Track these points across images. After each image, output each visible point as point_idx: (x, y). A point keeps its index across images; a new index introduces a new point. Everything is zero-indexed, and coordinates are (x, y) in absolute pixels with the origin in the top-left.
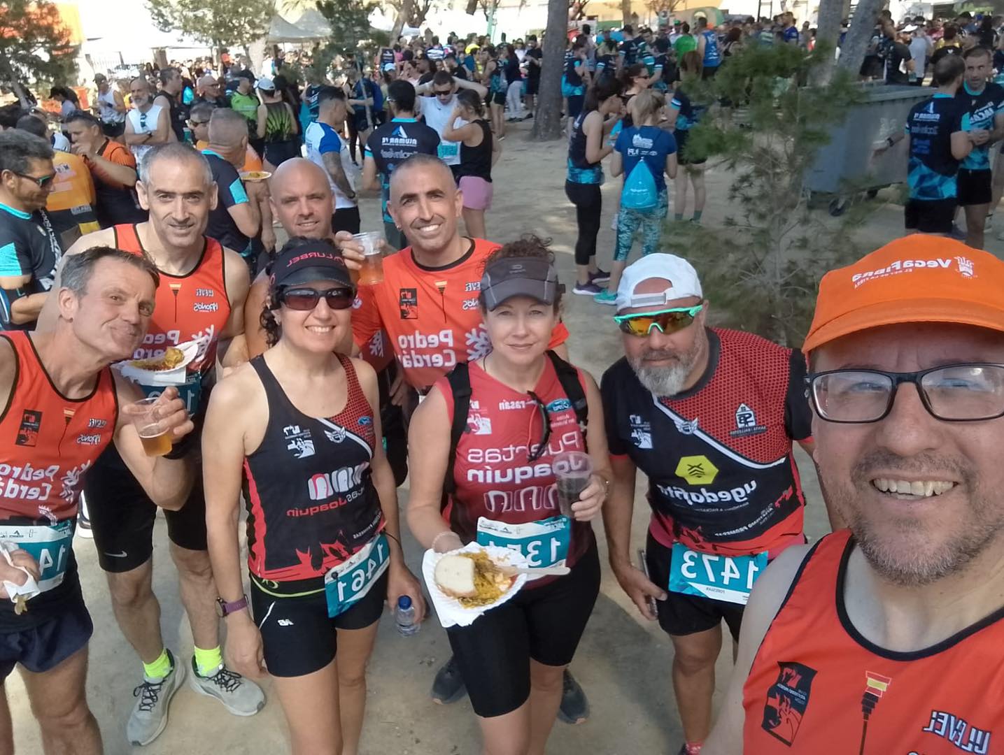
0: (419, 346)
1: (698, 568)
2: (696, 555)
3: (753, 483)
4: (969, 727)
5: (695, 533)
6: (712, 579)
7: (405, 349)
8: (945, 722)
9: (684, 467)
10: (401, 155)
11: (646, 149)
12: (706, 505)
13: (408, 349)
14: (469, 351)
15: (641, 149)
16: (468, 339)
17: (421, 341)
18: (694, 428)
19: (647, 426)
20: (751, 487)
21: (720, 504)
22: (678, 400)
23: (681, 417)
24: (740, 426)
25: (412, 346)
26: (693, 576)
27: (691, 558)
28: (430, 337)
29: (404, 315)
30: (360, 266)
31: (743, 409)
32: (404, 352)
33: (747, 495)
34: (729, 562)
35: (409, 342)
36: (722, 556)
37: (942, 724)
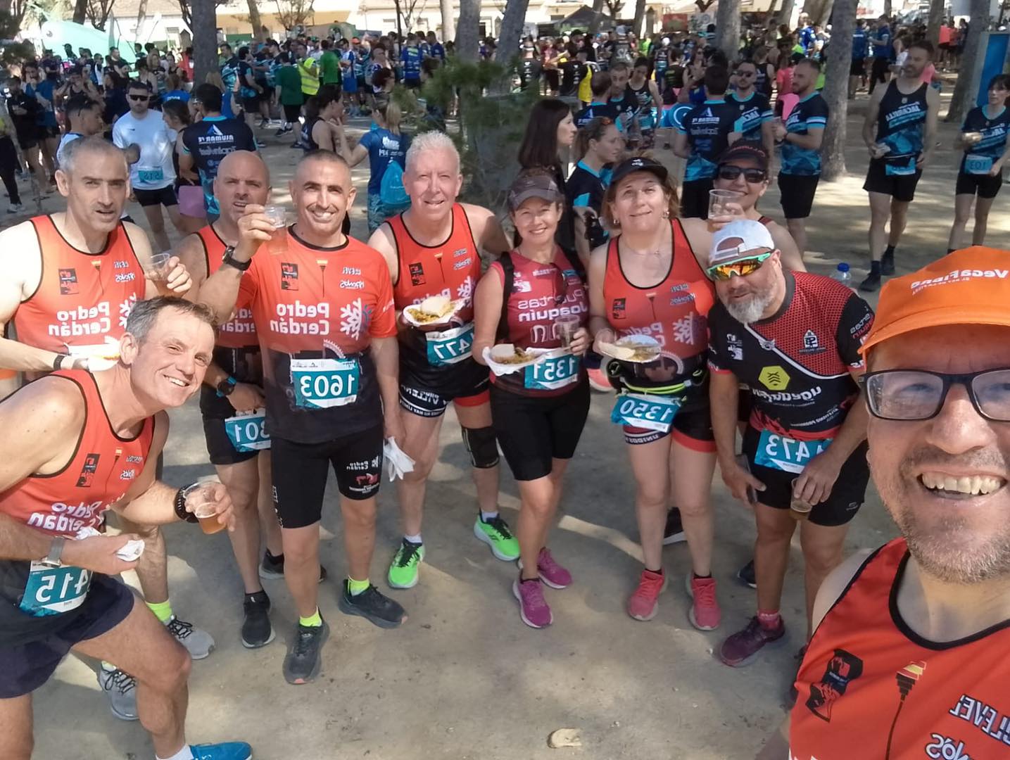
0: (298, 314)
1: (779, 449)
2: (778, 438)
3: (818, 388)
4: (1001, 716)
5: (775, 423)
6: (788, 457)
7: (283, 317)
8: (970, 708)
9: (765, 375)
10: (219, 151)
11: (395, 151)
12: (781, 401)
13: (287, 317)
14: (343, 323)
15: (390, 151)
16: (343, 313)
17: (301, 311)
18: (773, 346)
19: (740, 343)
20: (816, 391)
21: (793, 401)
22: (761, 324)
23: (764, 338)
24: (806, 346)
25: (291, 314)
26: (775, 454)
27: (775, 441)
28: (310, 308)
29: (285, 285)
30: (270, 237)
31: (810, 334)
32: (282, 319)
33: (813, 397)
34: (802, 445)
35: (288, 310)
36: (799, 440)
37: (967, 709)
